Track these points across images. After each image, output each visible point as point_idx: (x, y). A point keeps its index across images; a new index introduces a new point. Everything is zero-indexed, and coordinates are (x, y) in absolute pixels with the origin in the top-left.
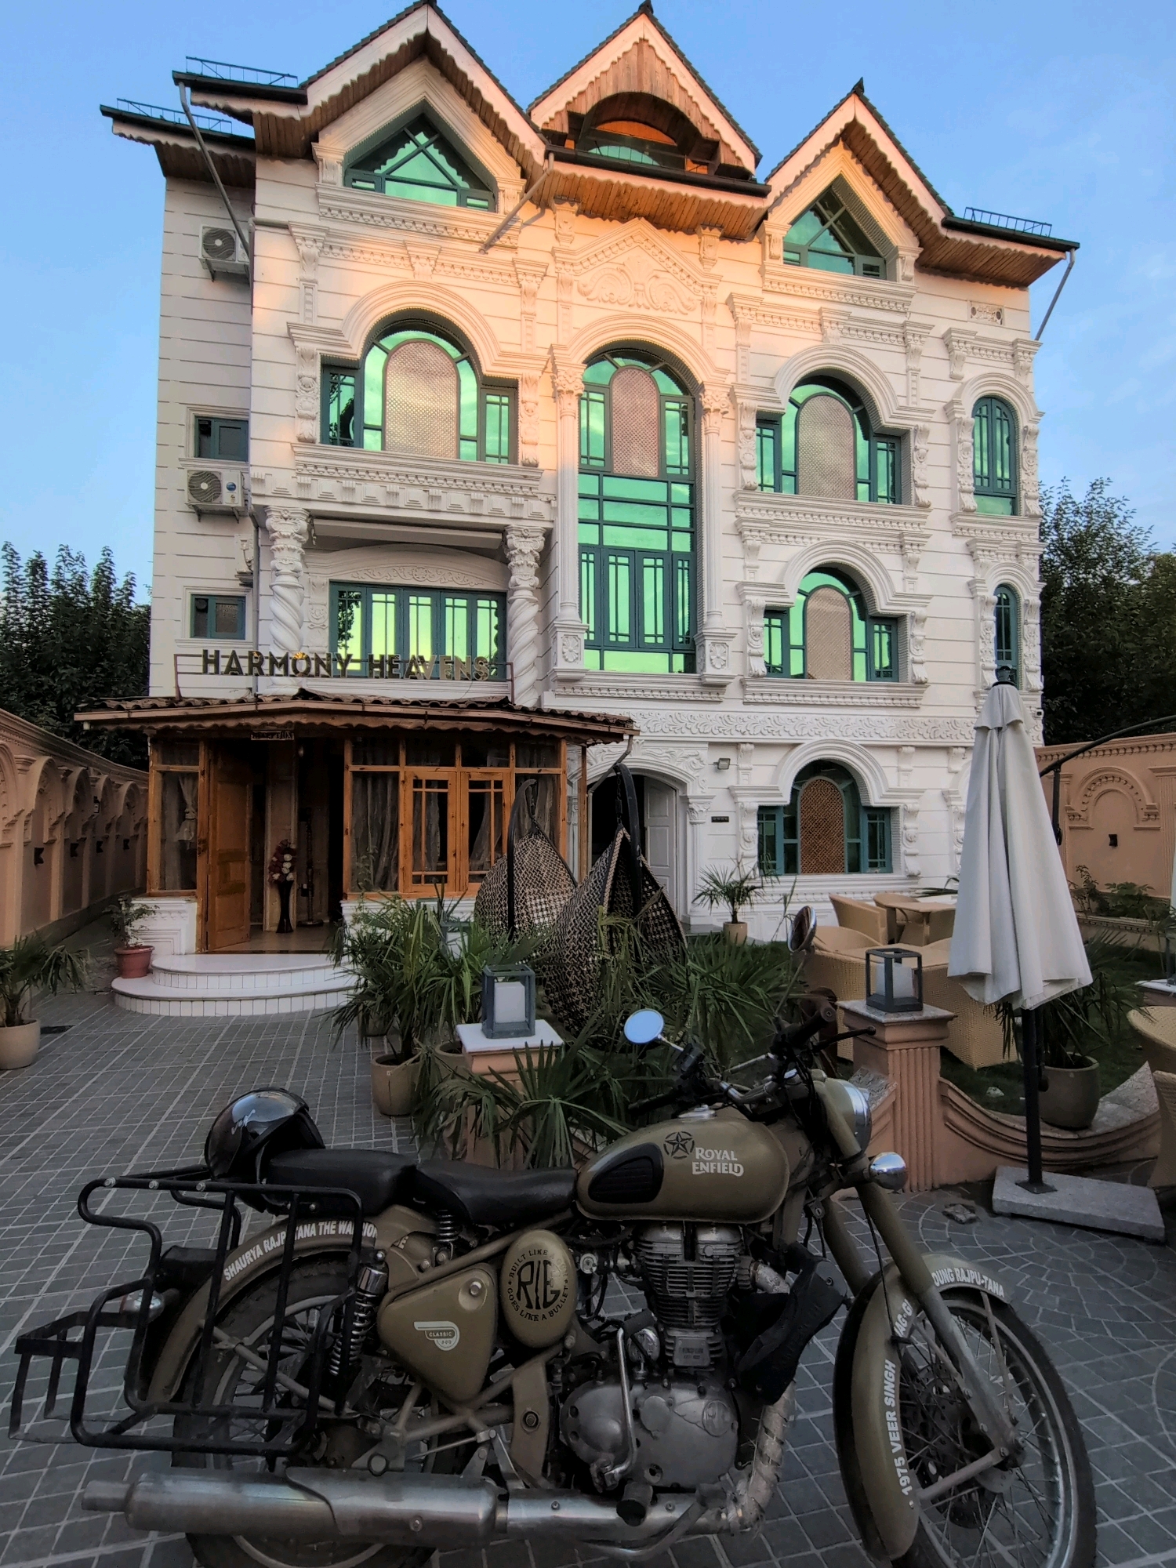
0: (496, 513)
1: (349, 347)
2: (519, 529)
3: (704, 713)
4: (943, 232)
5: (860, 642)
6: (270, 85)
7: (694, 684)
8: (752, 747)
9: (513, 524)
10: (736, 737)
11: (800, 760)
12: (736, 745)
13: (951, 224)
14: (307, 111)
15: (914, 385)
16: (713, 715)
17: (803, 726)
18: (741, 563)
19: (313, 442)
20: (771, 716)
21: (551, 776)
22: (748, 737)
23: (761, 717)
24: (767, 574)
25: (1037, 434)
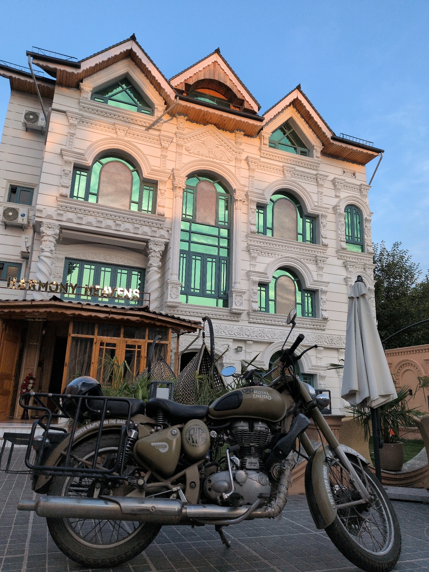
0: (145, 234)
1: (87, 160)
2: (154, 241)
3: (232, 326)
4: (332, 141)
5: (299, 300)
6: (66, 60)
7: (227, 312)
8: (252, 342)
9: (152, 239)
10: (245, 337)
11: (273, 350)
12: (245, 341)
13: (334, 138)
14: (80, 71)
15: (321, 198)
16: (235, 327)
17: (275, 334)
18: (249, 263)
19: (66, 197)
20: (261, 329)
21: (163, 345)
22: (250, 338)
23: (256, 329)
24: (260, 268)
25: (370, 221)
